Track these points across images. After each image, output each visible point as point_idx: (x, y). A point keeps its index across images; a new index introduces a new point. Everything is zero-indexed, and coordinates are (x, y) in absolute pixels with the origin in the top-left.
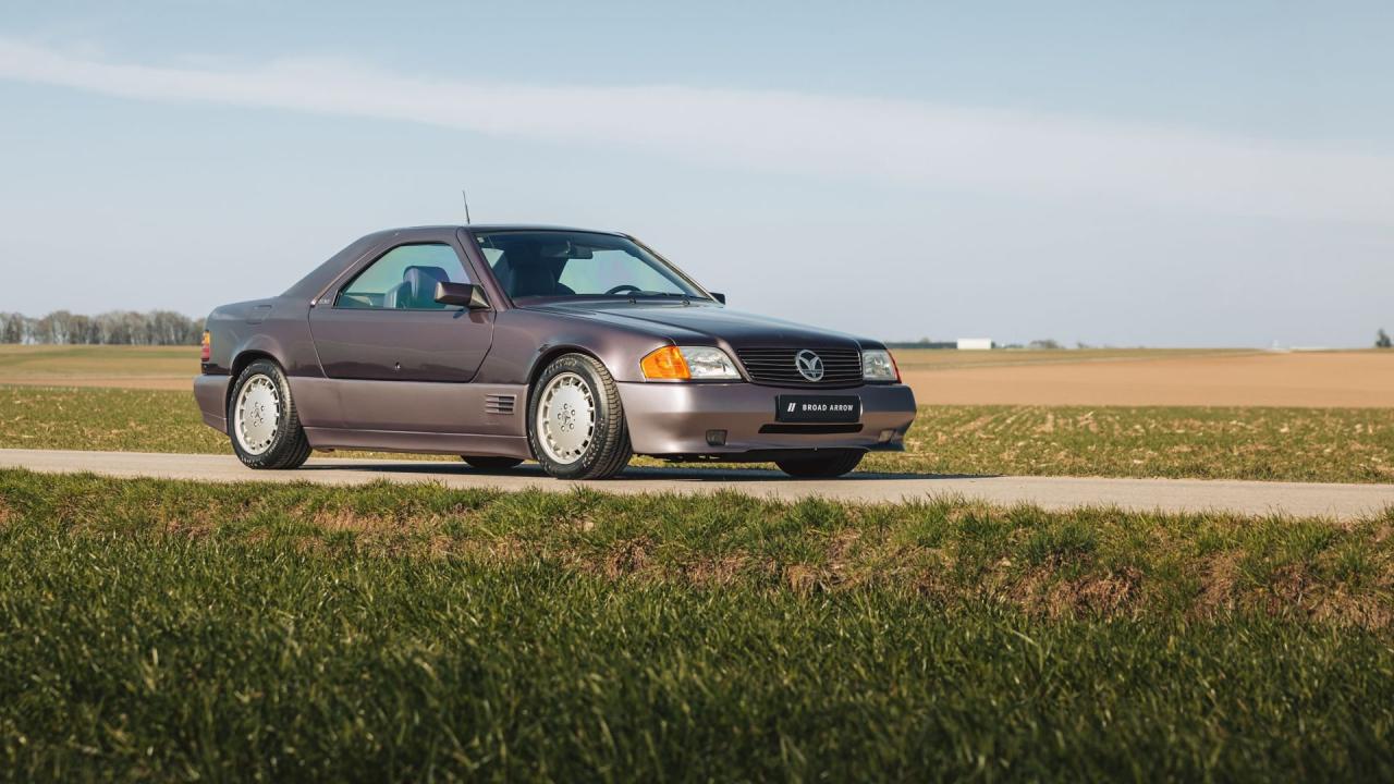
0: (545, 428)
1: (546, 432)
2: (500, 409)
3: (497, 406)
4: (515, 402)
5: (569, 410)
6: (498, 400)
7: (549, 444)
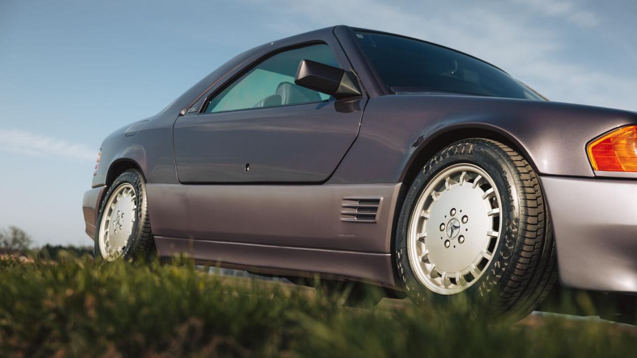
0: (419, 246)
1: (419, 252)
2: (358, 216)
3: (356, 212)
4: (380, 206)
5: (459, 216)
6: (357, 204)
7: (425, 269)
